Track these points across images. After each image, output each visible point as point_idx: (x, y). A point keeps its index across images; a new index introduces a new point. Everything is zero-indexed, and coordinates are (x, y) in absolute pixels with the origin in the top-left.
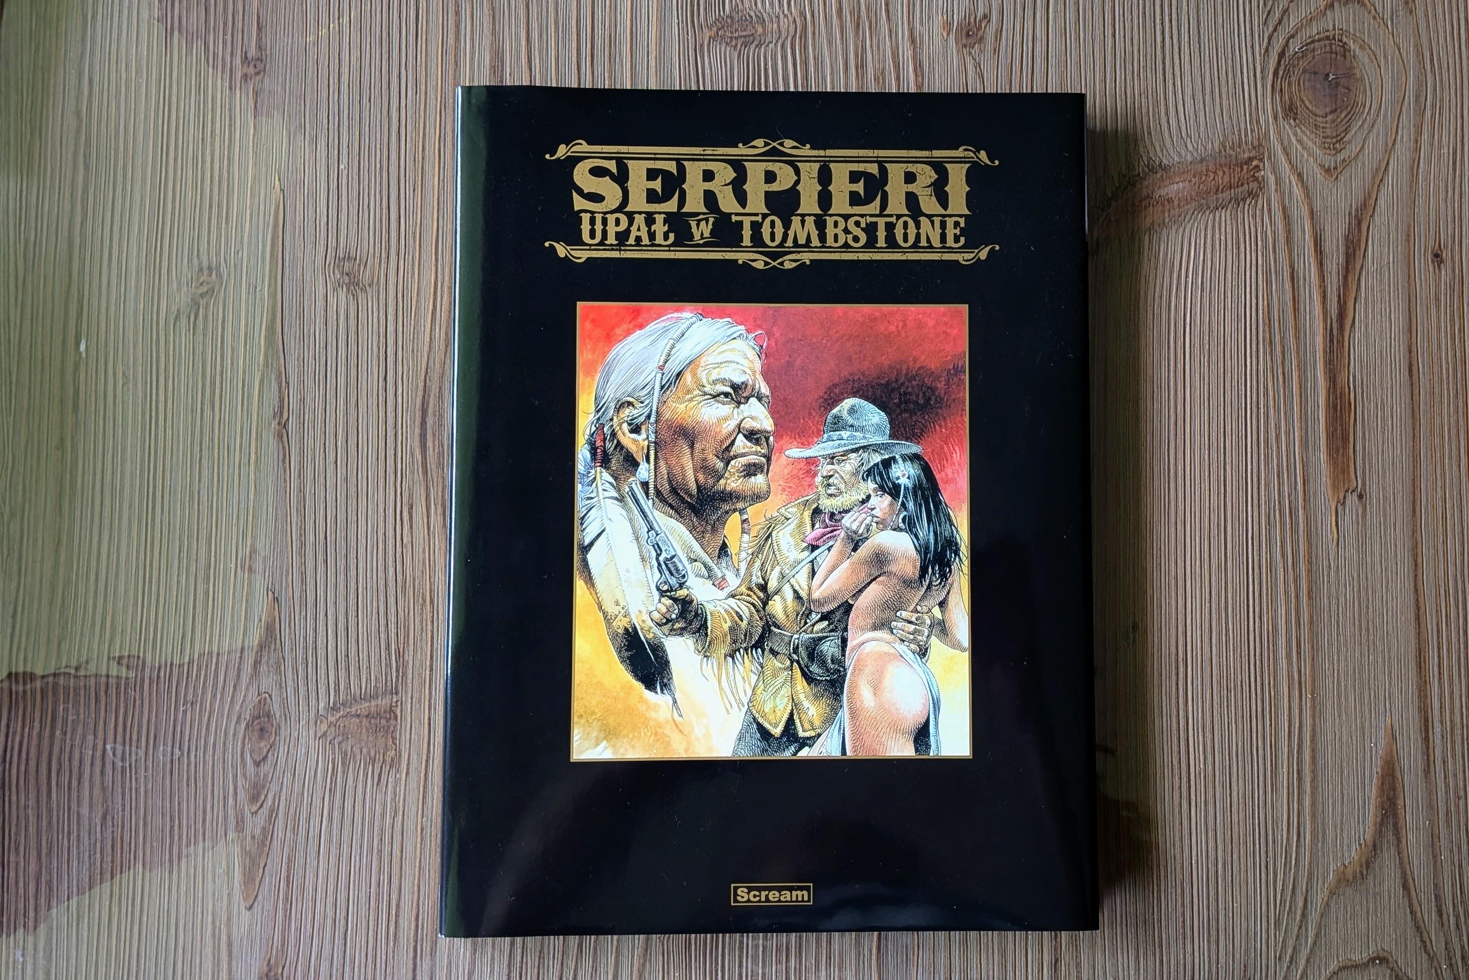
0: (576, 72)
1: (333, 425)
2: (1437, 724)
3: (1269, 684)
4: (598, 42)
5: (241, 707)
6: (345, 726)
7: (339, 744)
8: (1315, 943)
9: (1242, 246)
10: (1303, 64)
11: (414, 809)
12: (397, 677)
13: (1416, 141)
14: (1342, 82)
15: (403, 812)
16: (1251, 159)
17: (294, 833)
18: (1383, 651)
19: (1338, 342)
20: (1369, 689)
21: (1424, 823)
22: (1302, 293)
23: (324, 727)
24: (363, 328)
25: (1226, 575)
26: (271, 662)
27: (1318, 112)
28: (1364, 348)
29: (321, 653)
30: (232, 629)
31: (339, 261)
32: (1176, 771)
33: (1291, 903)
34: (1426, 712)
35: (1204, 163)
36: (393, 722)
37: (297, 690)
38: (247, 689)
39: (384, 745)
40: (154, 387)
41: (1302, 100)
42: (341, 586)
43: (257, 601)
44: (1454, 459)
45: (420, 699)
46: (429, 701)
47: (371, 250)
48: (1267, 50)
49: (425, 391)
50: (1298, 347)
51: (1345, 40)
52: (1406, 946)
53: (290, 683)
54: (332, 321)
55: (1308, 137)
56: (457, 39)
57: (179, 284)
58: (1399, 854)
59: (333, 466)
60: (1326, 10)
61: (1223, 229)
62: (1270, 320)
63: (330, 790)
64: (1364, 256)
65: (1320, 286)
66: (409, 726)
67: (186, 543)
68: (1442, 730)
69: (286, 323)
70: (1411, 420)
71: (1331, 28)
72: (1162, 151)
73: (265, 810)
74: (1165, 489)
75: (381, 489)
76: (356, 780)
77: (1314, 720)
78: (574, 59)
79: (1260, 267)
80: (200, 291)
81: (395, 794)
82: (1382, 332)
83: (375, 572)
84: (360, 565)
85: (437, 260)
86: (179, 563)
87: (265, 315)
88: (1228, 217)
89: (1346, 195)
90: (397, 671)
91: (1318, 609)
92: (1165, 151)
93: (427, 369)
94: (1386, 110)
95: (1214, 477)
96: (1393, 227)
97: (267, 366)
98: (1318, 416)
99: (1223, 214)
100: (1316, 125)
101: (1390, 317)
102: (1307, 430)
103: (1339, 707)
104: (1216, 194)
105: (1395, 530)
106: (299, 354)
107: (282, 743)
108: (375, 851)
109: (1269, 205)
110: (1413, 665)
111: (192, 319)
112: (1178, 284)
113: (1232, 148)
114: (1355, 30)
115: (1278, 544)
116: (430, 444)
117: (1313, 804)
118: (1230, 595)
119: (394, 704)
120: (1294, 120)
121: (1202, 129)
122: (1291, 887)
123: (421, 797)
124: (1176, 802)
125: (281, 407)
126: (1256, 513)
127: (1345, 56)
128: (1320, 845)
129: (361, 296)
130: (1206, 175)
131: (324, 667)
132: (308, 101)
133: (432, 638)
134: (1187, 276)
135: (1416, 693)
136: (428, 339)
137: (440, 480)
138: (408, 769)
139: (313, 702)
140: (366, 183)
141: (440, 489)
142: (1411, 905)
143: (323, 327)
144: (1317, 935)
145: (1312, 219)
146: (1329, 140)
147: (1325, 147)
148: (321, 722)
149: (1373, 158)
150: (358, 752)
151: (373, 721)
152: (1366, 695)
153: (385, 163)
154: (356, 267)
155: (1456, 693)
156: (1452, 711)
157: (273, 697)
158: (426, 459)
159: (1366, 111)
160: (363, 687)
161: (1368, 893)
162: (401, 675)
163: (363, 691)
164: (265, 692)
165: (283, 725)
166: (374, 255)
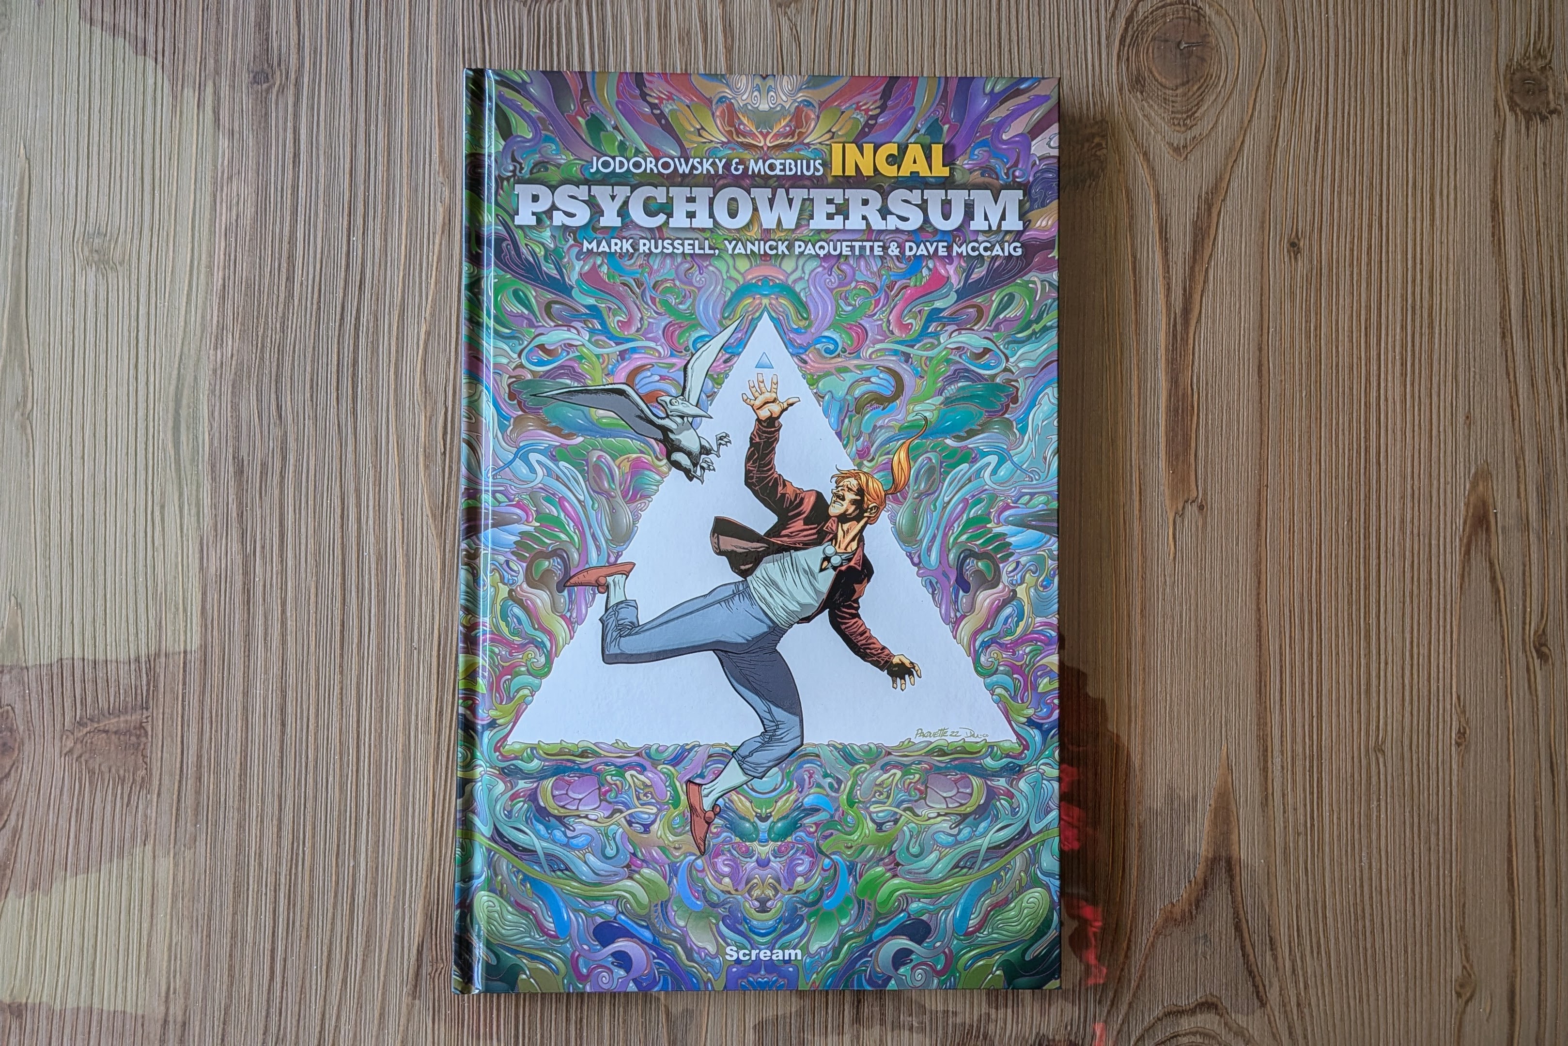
1: (80, 417)
2: (1276, 753)
6: (92, 743)
7: (86, 762)
8: (1138, 987)
10: (1152, 30)
11: (166, 833)
12: (148, 690)
13: (1275, 118)
14: (1195, 51)
15: (155, 834)
16: (1093, 136)
17: (40, 856)
18: (1220, 676)
19: (1182, 338)
20: (1204, 714)
21: (1260, 863)
22: (1144, 283)
23: (70, 744)
24: (113, 311)
27: (1168, 84)
28: (1210, 346)
29: (66, 662)
31: (89, 237)
33: (1113, 943)
34: (1265, 741)
36: (143, 739)
37: (41, 703)
39: (133, 763)
41: (1150, 71)
42: (89, 591)
45: (172, 713)
46: (182, 717)
47: (123, 223)
48: (1113, 15)
49: (178, 381)
50: (1138, 343)
51: (1200, 4)
52: (1237, 990)
53: (34, 695)
54: (80, 302)
55: (1156, 112)
58: (1232, 891)
59: (79, 461)
63: (77, 810)
64: (1214, 244)
65: (1164, 278)
66: (160, 744)
68: (1282, 761)
69: (30, 304)
70: (1258, 424)
73: (8, 830)
75: (131, 488)
76: (104, 801)
81: (146, 816)
82: (1230, 327)
83: (125, 577)
84: (108, 569)
85: (192, 235)
89: (1196, 176)
90: (148, 685)
91: (1151, 629)
93: (181, 356)
94: (1243, 83)
96: (1246, 212)
97: (10, 352)
98: (1158, 419)
100: (1165, 99)
101: (1240, 312)
102: (1145, 435)
103: (1171, 733)
105: (1237, 544)
106: (44, 339)
107: (26, 759)
108: (125, 876)
109: (1111, 186)
110: (1252, 690)
113: (1073, 123)
116: (183, 438)
117: (1140, 839)
119: (144, 720)
120: (1142, 93)
122: (1113, 927)
123: (174, 821)
125: (25, 396)
127: (1199, 22)
128: (1146, 883)
129: (111, 275)
131: (70, 678)
135: (1255, 720)
136: (182, 323)
137: (195, 478)
138: (159, 789)
139: (58, 716)
140: (119, 151)
141: (194, 488)
142: (1243, 948)
143: (70, 309)
144: (1140, 979)
145: (1158, 203)
146: (1179, 116)
147: (1174, 124)
148: (67, 737)
149: (1226, 137)
150: (107, 770)
151: (122, 738)
152: (1201, 723)
153: (139, 130)
154: (106, 244)
155: (1299, 721)
156: (1294, 741)
157: (16, 711)
158: (179, 455)
159: (1221, 83)
160: (112, 701)
161: (1197, 933)
162: (152, 688)
163: (111, 705)
164: (8, 705)
165: (26, 741)
166: (126, 230)
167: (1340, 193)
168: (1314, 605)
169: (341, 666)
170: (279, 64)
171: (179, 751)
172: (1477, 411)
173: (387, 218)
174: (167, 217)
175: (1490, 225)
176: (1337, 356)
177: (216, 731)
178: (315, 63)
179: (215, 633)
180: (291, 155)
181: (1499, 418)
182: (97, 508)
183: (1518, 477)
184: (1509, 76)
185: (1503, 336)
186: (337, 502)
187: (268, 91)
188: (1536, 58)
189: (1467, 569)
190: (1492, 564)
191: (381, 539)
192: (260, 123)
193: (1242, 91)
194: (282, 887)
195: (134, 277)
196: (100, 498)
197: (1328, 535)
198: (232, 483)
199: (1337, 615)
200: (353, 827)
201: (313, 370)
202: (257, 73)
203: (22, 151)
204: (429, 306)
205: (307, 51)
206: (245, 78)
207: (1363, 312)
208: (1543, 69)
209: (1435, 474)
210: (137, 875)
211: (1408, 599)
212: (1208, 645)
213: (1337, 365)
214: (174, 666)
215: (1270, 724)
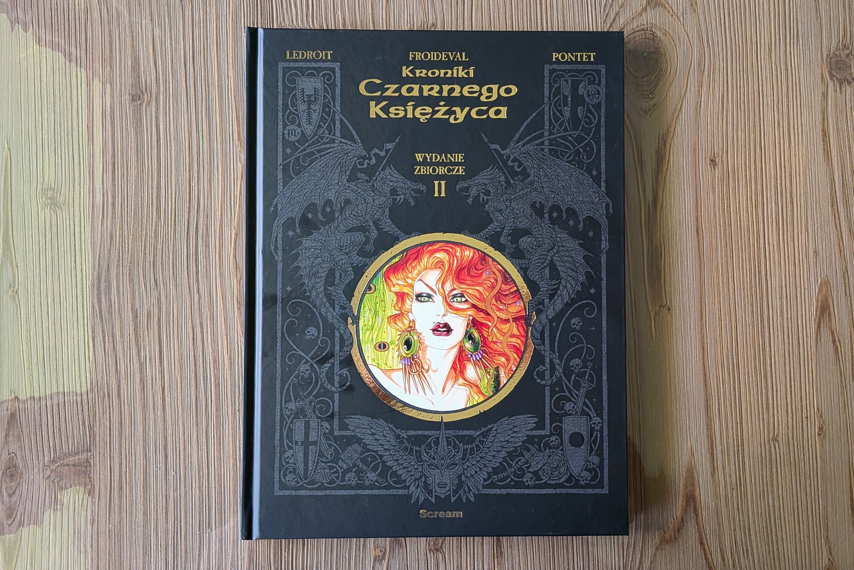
0: (184, 68)
2: (718, 445)
4: (197, 49)
6: (60, 472)
7: (58, 482)
10: (629, 46)
11: (104, 520)
12: (90, 441)
13: (699, 91)
14: (652, 57)
15: (98, 521)
17: (33, 536)
18: (685, 402)
19: (654, 216)
20: (677, 425)
21: (712, 505)
23: (48, 472)
24: (60, 231)
26: (15, 434)
27: (638, 75)
28: (670, 219)
29: (44, 427)
31: (45, 191)
33: (632, 555)
34: (711, 438)
36: (89, 468)
37: (31, 451)
39: (84, 482)
41: (628, 68)
44: (725, 284)
45: (104, 453)
46: (110, 455)
47: (64, 183)
49: (99, 268)
51: (654, 30)
53: (27, 447)
54: (42, 228)
56: (111, 52)
58: (697, 523)
59: (46, 315)
60: (642, 12)
63: (54, 511)
64: (668, 163)
65: (642, 183)
66: (98, 470)
68: (721, 448)
69: (15, 230)
70: (698, 262)
71: (645, 23)
73: (16, 523)
75: (75, 329)
76: (68, 504)
78: (183, 61)
81: (92, 511)
82: (680, 208)
83: (74, 378)
84: (65, 375)
85: (103, 187)
90: (90, 437)
93: (100, 254)
94: (680, 73)
96: (686, 144)
97: (5, 257)
100: (637, 83)
101: (685, 200)
105: (690, 329)
106: (23, 249)
107: (24, 483)
110: (703, 409)
114: (660, 24)
116: (103, 300)
119: (89, 458)
122: (632, 546)
123: (108, 513)
125: (14, 281)
127: (654, 40)
128: (649, 520)
129: (59, 212)
131: (46, 436)
132: (22, 93)
133: (110, 417)
135: (705, 427)
136: (100, 236)
137: (111, 322)
138: (99, 496)
139: (41, 458)
140: (59, 142)
141: (111, 327)
142: (705, 554)
143: (37, 231)
146: (645, 93)
147: (643, 97)
148: (47, 469)
150: (69, 487)
151: (77, 468)
154: (55, 194)
155: (730, 426)
156: (728, 437)
157: (17, 455)
158: (101, 310)
159: (668, 74)
160: (70, 448)
161: (679, 548)
162: (92, 439)
163: (70, 450)
164: (13, 453)
165: (24, 472)
166: (66, 186)
167: (737, 131)
168: (735, 361)
169: (197, 422)
170: (146, 90)
171: (109, 474)
172: (820, 248)
173: (210, 172)
175: (822, 144)
176: (740, 221)
177: (129, 462)
178: (166, 88)
179: (126, 406)
180: (156, 140)
181: (833, 251)
183: (845, 283)
184: (829, 60)
185: (833, 206)
186: (190, 331)
187: (141, 105)
188: (843, 49)
189: (819, 336)
190: (833, 333)
191: (215, 351)
192: (137, 123)
194: (170, 547)
195: (72, 211)
196: (58, 336)
197: (741, 321)
198: (131, 323)
199: (748, 365)
200: (207, 511)
201: (173, 258)
202: (134, 95)
203: (6, 145)
204: (236, 220)
205: (161, 81)
206: (127, 97)
207: (753, 197)
208: (848, 55)
209: (798, 285)
210: (89, 544)
211: (787, 355)
213: (741, 226)
214: (104, 427)
215: (713, 429)
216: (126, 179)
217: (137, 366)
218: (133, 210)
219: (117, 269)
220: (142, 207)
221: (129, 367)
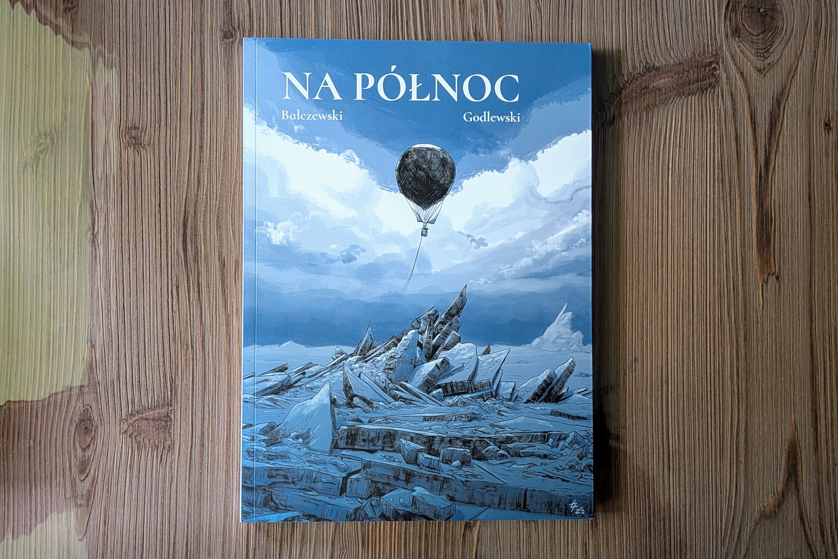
0: (279, 6)
1: (126, 235)
2: (823, 419)
3: (719, 395)
5: (73, 414)
6: (138, 426)
7: (135, 437)
8: (745, 555)
9: (705, 119)
10: (744, 2)
11: (183, 478)
12: (171, 395)
13: (815, 52)
14: (769, 14)
15: (177, 479)
16: (711, 63)
17: (108, 493)
18: (790, 375)
19: (765, 180)
20: (781, 397)
21: (814, 481)
22: (742, 148)
23: (125, 427)
24: (144, 173)
25: (693, 328)
27: (754, 33)
28: (781, 184)
29: (122, 379)
30: (65, 366)
31: (128, 129)
32: (661, 450)
33: (731, 531)
34: (816, 412)
35: (681, 66)
36: (169, 423)
37: (107, 403)
38: (76, 403)
39: (163, 437)
40: (12, 211)
41: (743, 25)
42: (135, 337)
43: (81, 348)
45: (186, 408)
46: (192, 409)
47: (149, 123)
49: (185, 213)
50: (739, 183)
52: (801, 555)
53: (103, 399)
54: (124, 169)
55: (747, 49)
57: (26, 143)
58: (798, 499)
59: (127, 261)
61: (693, 108)
62: (722, 166)
63: (130, 466)
64: (782, 125)
65: (754, 144)
66: (179, 425)
67: (35, 311)
68: (826, 423)
69: (95, 169)
70: (809, 229)
72: (655, 57)
73: (89, 479)
74: (655, 274)
75: (159, 277)
76: (146, 461)
77: (747, 417)
79: (716, 133)
80: (39, 150)
81: (171, 468)
82: (792, 173)
84: (146, 324)
85: (191, 128)
86: (31, 324)
87: (82, 164)
88: (696, 101)
89: (771, 86)
90: (171, 391)
91: (750, 349)
92: (657, 58)
93: (186, 199)
94: (796, 32)
95: (686, 265)
96: (800, 107)
97: (84, 198)
98: (752, 227)
99: (693, 99)
100: (752, 41)
101: (797, 164)
102: (744, 236)
103: (762, 409)
104: (689, 85)
105: (799, 299)
106: (104, 190)
107: (99, 437)
109: (722, 92)
110: (808, 382)
111: (35, 167)
112: (665, 143)
113: (699, 56)
115: (726, 308)
116: (189, 247)
117: (746, 470)
118: (695, 340)
119: (169, 412)
120: (739, 38)
121: (680, 43)
122: (731, 520)
123: (188, 470)
124: (661, 469)
125: (94, 223)
126: (712, 289)
128: (749, 495)
129: (143, 152)
130: (683, 73)
131: (124, 389)
132: (106, 25)
133: (193, 369)
134: (670, 138)
135: (810, 400)
136: (186, 180)
137: (196, 270)
138: (179, 453)
139: (118, 411)
140: (145, 78)
141: (196, 276)
142: (805, 531)
143: (119, 172)
144: (747, 550)
145: (749, 101)
146: (760, 51)
147: (758, 56)
148: (124, 423)
149: (788, 63)
150: (148, 442)
151: (156, 423)
152: (779, 402)
153: (157, 66)
154: (139, 133)
156: (832, 411)
157: (93, 408)
158: (187, 257)
159: (784, 32)
160: (150, 401)
161: (778, 523)
162: (173, 393)
163: (150, 404)
164: (87, 405)
165: (99, 425)
166: (151, 126)
170: (239, 27)
171: (190, 429)
174: (175, 117)
177: (212, 417)
178: (260, 26)
179: (211, 359)
182: (138, 289)
187: (233, 43)
192: (228, 61)
193: (796, 36)
195: (157, 152)
196: (140, 283)
198: (218, 273)
202: (226, 32)
203: (87, 79)
205: (255, 19)
206: (219, 34)
210: (167, 503)
212: (783, 357)
214: (186, 380)
215: (818, 402)
216: (215, 121)
217: (223, 317)
218: (222, 154)
219: (204, 215)
220: (231, 151)
221: (214, 318)
